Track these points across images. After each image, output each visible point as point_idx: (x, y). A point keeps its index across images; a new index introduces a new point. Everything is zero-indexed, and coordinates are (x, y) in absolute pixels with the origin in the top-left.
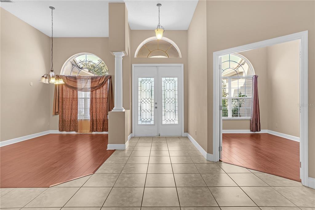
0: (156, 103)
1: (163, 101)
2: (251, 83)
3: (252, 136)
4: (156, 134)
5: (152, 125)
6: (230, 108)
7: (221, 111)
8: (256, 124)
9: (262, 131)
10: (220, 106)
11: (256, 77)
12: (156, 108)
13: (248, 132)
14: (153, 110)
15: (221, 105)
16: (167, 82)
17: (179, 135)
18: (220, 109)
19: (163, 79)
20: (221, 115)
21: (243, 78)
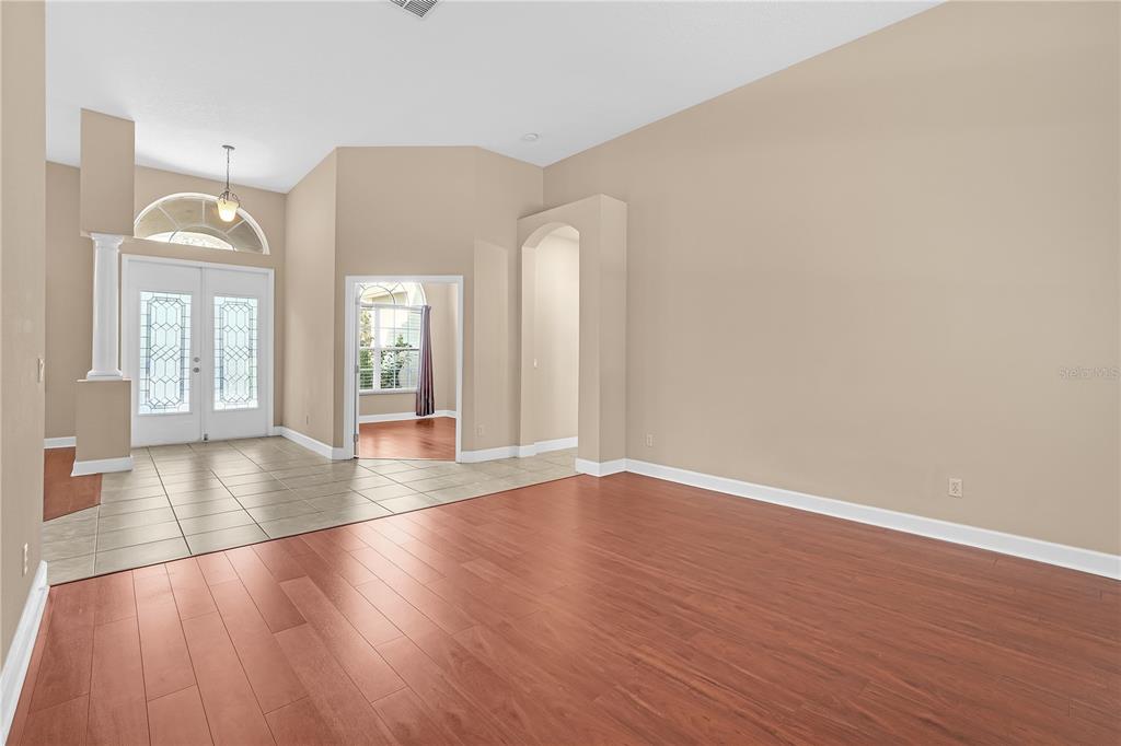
0: (196, 360)
1: (217, 353)
2: (419, 318)
3: (419, 423)
4: (196, 437)
5: (184, 414)
6: (377, 369)
7: (359, 375)
8: (426, 402)
9: (438, 414)
10: (356, 367)
11: (428, 309)
12: (197, 370)
13: (412, 416)
14: (187, 375)
15: (359, 364)
16: (228, 308)
17: (261, 433)
18: (356, 371)
19: (219, 300)
20: (359, 384)
21: (403, 307)
